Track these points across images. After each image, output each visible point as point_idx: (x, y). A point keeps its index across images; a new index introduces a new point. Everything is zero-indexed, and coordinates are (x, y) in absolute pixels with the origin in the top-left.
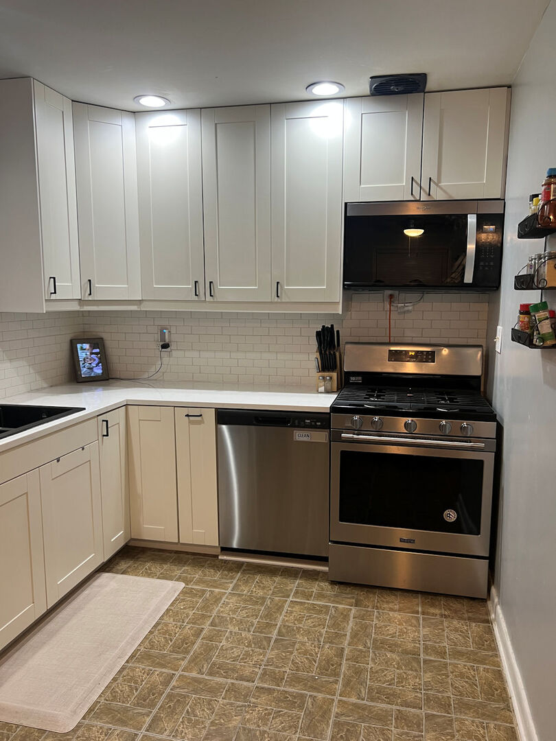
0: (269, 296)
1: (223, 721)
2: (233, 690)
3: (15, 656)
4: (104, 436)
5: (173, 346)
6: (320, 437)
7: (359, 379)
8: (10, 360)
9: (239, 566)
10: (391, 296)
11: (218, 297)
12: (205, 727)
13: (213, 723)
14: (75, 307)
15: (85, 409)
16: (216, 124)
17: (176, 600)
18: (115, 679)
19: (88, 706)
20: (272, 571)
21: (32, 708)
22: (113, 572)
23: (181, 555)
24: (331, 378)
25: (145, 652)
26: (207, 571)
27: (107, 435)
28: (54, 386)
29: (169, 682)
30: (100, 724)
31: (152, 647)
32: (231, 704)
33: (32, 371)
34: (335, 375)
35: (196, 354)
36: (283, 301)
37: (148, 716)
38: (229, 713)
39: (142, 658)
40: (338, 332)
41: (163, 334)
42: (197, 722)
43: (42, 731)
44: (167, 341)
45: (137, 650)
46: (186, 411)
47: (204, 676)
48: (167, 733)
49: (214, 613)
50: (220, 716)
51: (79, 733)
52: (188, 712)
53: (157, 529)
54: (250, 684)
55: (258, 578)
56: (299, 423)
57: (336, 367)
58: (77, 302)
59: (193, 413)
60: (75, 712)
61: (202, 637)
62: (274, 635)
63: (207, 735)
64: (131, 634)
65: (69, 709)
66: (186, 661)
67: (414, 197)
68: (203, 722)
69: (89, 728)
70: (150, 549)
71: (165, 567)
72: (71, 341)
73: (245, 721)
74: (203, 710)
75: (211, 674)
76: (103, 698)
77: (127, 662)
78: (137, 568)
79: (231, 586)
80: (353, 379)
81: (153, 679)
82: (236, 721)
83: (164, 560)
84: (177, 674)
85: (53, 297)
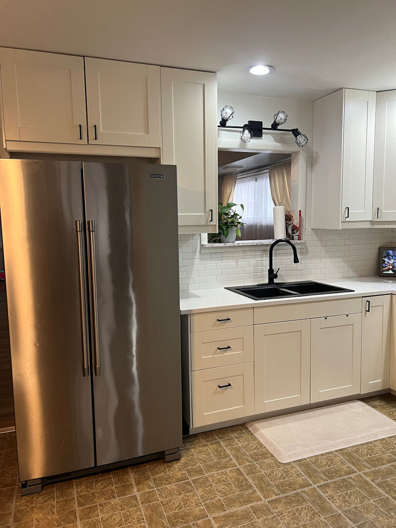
1: (363, 511)
2: (385, 501)
3: (285, 418)
4: (367, 311)
8: (330, 257)
12: (350, 506)
13: (356, 508)
14: (368, 226)
15: (354, 291)
18: (322, 455)
19: (300, 458)
21: (274, 443)
22: (367, 404)
25: (349, 453)
27: (369, 311)
29: (350, 474)
30: (298, 469)
31: (356, 452)
32: (376, 507)
33: (345, 265)
37: (324, 481)
38: (371, 510)
39: (346, 454)
42: (348, 501)
43: (272, 456)
45: (346, 449)
47: (373, 484)
48: (327, 495)
52: (347, 493)
58: (369, 223)
60: (291, 456)
61: (392, 464)
63: (347, 510)
64: (348, 438)
65: (289, 453)
66: (370, 470)
68: (350, 503)
69: (292, 468)
72: (380, 249)
73: (376, 519)
74: (357, 499)
75: (378, 485)
76: (309, 459)
77: (336, 451)
78: (385, 408)
81: (343, 467)
82: (371, 517)
84: (358, 473)
85: (348, 219)
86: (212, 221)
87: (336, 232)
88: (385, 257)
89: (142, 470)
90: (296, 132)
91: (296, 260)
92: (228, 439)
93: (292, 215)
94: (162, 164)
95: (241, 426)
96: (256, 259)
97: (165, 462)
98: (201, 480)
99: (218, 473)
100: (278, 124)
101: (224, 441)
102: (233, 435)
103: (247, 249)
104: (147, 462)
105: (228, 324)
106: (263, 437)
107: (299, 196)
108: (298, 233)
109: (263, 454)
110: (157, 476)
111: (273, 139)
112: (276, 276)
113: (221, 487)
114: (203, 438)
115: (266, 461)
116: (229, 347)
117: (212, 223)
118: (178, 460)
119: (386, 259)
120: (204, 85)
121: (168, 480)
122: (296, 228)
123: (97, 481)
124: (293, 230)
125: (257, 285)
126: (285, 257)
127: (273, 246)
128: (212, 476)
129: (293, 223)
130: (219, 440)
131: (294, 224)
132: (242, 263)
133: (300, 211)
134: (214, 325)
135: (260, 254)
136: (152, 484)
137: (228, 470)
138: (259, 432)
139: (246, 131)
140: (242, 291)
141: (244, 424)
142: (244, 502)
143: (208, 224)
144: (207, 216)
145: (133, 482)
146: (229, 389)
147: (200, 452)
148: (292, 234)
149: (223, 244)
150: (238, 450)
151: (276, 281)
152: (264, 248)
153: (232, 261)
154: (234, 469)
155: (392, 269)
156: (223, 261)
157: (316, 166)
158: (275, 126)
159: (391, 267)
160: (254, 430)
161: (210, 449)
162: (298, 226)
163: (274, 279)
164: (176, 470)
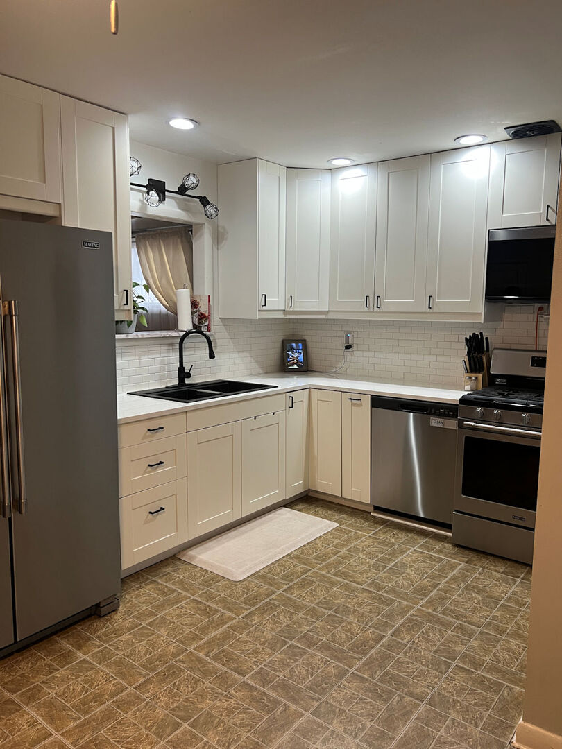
0: (425, 308)
1: (332, 599)
2: (346, 587)
4: (290, 407)
5: (355, 347)
6: (451, 424)
7: (504, 381)
9: (384, 522)
10: (540, 309)
11: (384, 309)
14: (281, 316)
15: (277, 387)
16: (389, 173)
17: (329, 532)
18: (273, 564)
19: (253, 572)
20: (409, 530)
23: (344, 507)
24: (476, 378)
25: (297, 555)
26: (358, 520)
27: (292, 408)
28: (268, 373)
29: (306, 573)
30: (257, 582)
32: (341, 592)
33: (253, 361)
34: (480, 376)
35: (371, 354)
36: (434, 311)
39: (294, 557)
40: (487, 339)
41: (347, 338)
43: (223, 577)
44: (350, 343)
45: (292, 553)
46: (349, 396)
48: (295, 595)
49: (353, 545)
50: (331, 596)
51: (244, 583)
53: (326, 484)
54: (359, 586)
55: (395, 531)
56: (435, 411)
57: (483, 370)
58: (282, 312)
59: (354, 397)
60: (244, 573)
61: (338, 555)
62: (391, 565)
65: (241, 571)
66: (322, 565)
67: (550, 222)
69: (250, 582)
70: (323, 500)
71: (329, 512)
72: (283, 341)
74: (322, 591)
75: (335, 575)
76: (263, 571)
79: (373, 532)
80: (498, 380)
82: (340, 601)
83: (330, 509)
84: (313, 570)
85: (264, 308)
86: (127, 304)
87: (251, 322)
88: (289, 351)
89: (73, 633)
90: (204, 201)
91: (212, 356)
92: (164, 575)
93: (198, 300)
94: (63, 225)
95: (172, 559)
96: (162, 355)
97: (100, 617)
98: (157, 621)
99: (173, 610)
100: (186, 189)
101: (160, 578)
102: (169, 569)
103: (152, 342)
104: (76, 623)
105: (160, 433)
106: (205, 562)
107: (206, 279)
108: (207, 323)
109: (212, 579)
110: (99, 633)
111: (176, 205)
112: (189, 375)
113: (185, 620)
114: (131, 581)
115: (219, 584)
116: (161, 463)
117: (126, 307)
118: (115, 610)
119: (290, 353)
120: (114, 128)
121: (117, 632)
122: (205, 316)
123: (18, 663)
124: (200, 319)
125: (166, 387)
126: (192, 353)
127: (183, 338)
128: (168, 614)
129: (199, 310)
130: (154, 579)
131: (202, 311)
132: (147, 360)
133: (209, 296)
134: (145, 437)
135: (166, 348)
136: (98, 642)
137: (183, 603)
138: (197, 560)
139: (153, 193)
140: (159, 395)
141: (174, 555)
142: (218, 625)
143: (122, 308)
144: (121, 297)
145: (71, 647)
146: (162, 514)
147: (138, 596)
148: (200, 323)
149: (125, 335)
150: (181, 582)
151: (187, 381)
152: (170, 341)
153: (133, 358)
154: (190, 601)
155: (296, 364)
156: (124, 359)
157: (223, 243)
158: (182, 190)
159: (295, 361)
160: (190, 559)
161: (148, 589)
162: (207, 315)
163: (186, 379)
164: (120, 619)
